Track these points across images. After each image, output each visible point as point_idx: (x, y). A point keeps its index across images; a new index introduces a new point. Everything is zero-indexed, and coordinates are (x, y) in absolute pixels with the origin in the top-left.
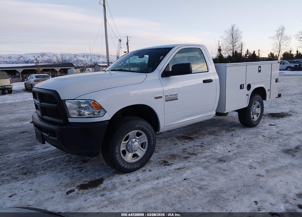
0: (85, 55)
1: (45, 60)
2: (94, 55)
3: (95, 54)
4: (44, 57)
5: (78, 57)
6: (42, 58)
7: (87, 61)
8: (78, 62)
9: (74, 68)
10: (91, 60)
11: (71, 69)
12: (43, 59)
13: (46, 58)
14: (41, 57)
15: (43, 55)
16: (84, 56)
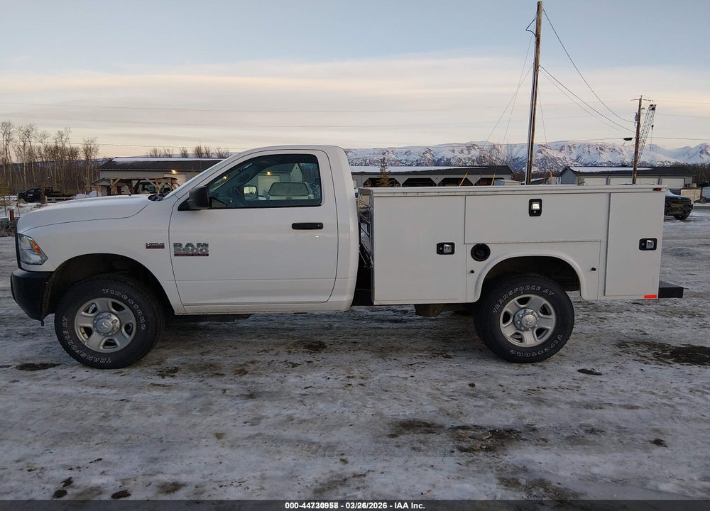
0: (566, 146)
1: (474, 158)
2: (589, 147)
3: (593, 142)
4: (473, 152)
5: (548, 150)
6: (469, 153)
7: (568, 160)
8: (546, 162)
9: (510, 176)
10: (578, 158)
11: (503, 179)
12: (469, 156)
13: (475, 153)
14: (466, 152)
15: (470, 147)
16: (561, 149)
